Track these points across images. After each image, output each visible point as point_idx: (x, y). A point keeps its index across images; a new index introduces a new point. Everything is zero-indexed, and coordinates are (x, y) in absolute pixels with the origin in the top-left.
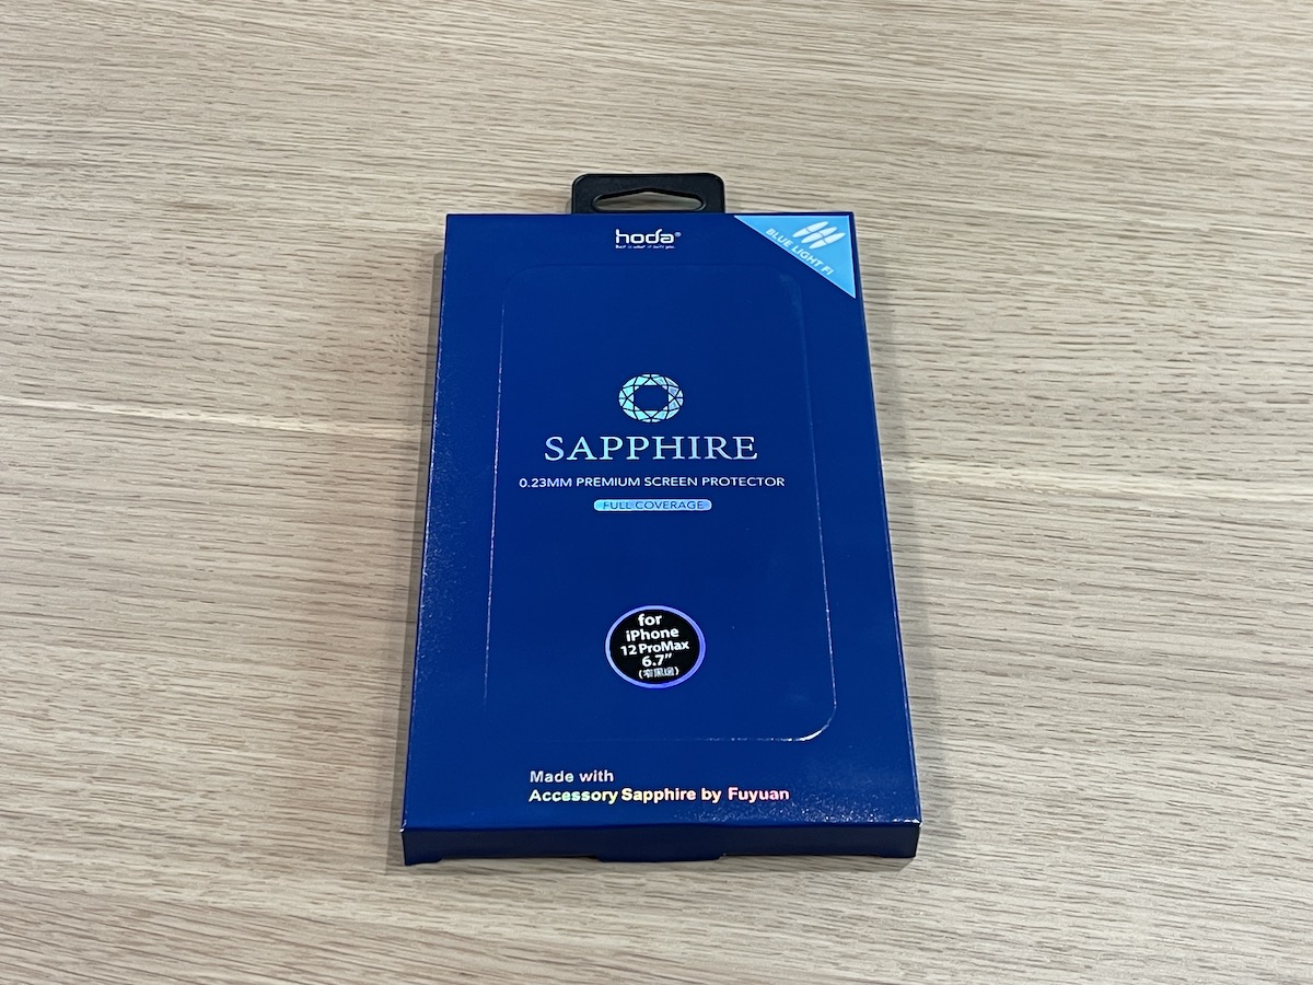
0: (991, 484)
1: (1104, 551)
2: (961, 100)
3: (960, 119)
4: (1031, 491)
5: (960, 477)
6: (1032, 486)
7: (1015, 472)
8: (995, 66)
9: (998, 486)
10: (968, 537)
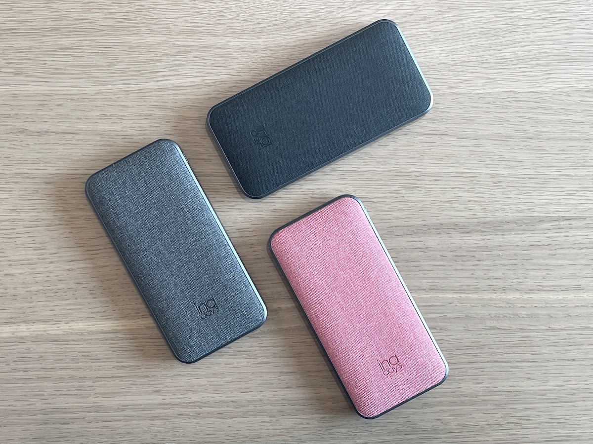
0: (60, 332)
1: (105, 360)
2: (38, 98)
3: (39, 113)
4: (77, 334)
5: (48, 330)
6: (77, 331)
7: (70, 325)
8: (53, 71)
9: (63, 333)
10: (53, 360)
